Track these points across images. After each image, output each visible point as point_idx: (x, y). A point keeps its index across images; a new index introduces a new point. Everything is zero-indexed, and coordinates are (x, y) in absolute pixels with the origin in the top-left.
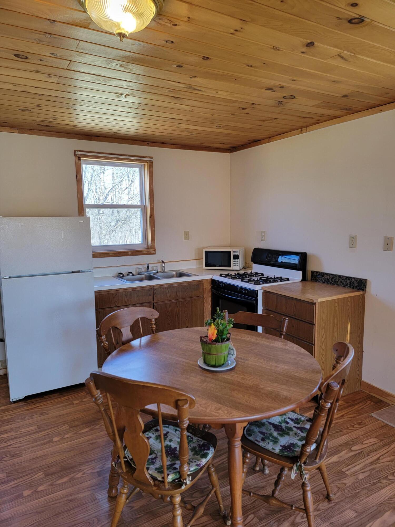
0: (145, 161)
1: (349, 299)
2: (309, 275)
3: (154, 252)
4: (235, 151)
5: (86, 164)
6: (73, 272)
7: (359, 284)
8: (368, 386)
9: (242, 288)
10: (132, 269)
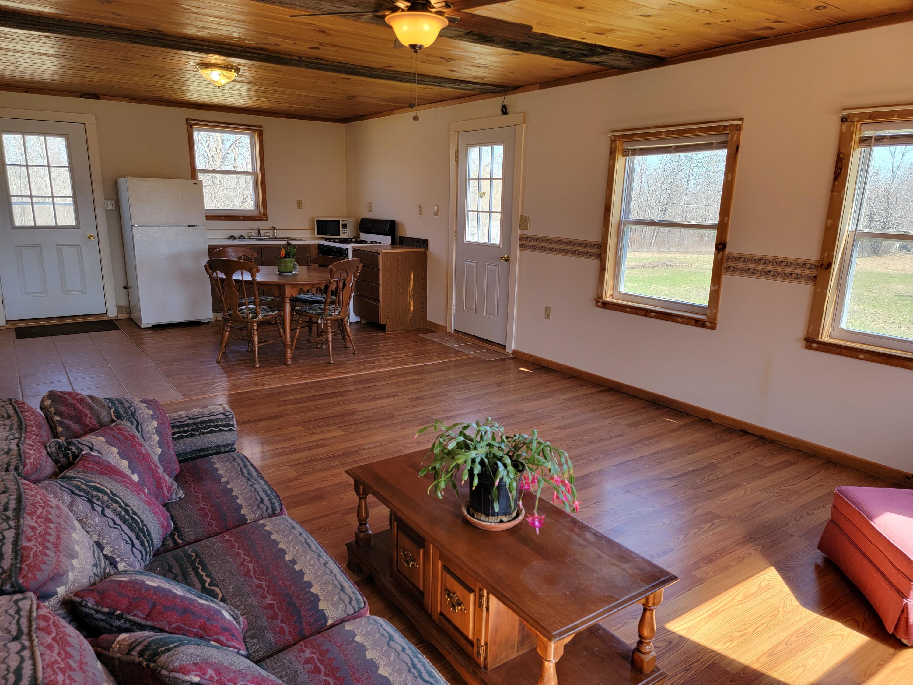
0: (256, 130)
1: (411, 254)
2: (397, 240)
3: (265, 219)
4: (347, 122)
5: (199, 130)
6: (189, 226)
7: (423, 243)
8: (430, 323)
9: (337, 248)
10: (244, 233)
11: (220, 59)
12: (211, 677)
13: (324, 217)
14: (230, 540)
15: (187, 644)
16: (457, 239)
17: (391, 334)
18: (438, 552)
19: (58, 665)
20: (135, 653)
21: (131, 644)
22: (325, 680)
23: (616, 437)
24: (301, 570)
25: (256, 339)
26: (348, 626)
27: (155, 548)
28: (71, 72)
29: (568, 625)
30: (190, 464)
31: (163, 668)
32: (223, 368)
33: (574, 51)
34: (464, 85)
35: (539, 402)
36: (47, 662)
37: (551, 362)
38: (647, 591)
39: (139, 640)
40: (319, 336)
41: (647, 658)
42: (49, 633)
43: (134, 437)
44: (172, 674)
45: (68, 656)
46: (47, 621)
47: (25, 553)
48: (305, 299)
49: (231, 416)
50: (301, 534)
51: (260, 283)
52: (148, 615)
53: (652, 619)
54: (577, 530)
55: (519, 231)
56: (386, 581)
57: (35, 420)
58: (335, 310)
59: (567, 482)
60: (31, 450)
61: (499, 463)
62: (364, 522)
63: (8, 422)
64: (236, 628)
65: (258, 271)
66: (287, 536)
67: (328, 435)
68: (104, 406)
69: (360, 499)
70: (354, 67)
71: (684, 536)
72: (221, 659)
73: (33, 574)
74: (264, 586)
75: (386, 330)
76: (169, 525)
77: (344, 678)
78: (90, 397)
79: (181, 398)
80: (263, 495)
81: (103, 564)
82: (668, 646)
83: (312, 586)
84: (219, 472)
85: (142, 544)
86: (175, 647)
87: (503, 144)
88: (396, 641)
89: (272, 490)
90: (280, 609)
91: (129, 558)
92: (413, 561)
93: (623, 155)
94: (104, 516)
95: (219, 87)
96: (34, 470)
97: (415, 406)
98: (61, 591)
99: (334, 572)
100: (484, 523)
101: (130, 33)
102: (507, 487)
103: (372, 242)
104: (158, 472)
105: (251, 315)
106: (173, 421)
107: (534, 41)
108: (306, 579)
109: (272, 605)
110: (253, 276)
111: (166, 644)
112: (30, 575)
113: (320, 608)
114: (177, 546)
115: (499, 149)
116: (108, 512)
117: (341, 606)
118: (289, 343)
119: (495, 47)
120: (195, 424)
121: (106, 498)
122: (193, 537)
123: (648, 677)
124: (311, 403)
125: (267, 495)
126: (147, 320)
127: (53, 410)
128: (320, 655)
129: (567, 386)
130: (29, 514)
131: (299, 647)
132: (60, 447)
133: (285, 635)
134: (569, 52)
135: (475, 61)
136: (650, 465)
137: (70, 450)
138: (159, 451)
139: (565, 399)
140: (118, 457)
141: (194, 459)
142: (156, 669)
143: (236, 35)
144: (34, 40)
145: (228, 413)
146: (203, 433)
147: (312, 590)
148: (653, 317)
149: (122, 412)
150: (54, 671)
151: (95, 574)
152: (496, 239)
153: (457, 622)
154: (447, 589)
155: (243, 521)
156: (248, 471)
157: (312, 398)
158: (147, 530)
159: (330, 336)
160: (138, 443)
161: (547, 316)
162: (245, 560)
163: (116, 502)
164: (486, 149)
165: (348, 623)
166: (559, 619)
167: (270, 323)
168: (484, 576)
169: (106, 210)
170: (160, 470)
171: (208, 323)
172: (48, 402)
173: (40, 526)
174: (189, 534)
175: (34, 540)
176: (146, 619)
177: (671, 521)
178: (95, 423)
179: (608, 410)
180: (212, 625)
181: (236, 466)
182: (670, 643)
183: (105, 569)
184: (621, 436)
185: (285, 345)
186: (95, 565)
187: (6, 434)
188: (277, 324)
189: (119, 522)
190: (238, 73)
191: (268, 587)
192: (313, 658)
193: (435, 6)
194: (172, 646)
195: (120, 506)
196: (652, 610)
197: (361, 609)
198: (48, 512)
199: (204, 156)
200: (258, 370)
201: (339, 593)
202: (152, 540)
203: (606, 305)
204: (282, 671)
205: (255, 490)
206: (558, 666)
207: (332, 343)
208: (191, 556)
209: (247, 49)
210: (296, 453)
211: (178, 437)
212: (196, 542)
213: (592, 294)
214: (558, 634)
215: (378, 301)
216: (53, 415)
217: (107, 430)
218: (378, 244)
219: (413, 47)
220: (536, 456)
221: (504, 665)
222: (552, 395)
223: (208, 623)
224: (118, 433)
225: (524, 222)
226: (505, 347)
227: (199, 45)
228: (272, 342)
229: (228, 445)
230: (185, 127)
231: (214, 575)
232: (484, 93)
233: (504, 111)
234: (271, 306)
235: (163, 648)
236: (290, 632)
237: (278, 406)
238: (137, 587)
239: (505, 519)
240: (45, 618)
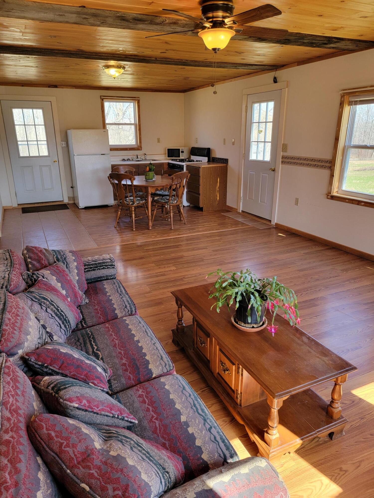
0: (136, 100)
1: (219, 167)
2: (211, 159)
3: (141, 149)
4: (185, 92)
5: (108, 102)
6: (102, 154)
7: (225, 161)
8: (229, 207)
9: (178, 165)
10: (130, 158)
11: (115, 63)
12: (85, 404)
13: (171, 147)
14: (108, 327)
15: (75, 386)
16: (245, 158)
17: (206, 213)
18: (217, 342)
19: (11, 393)
20: (50, 388)
21: (49, 383)
22: (147, 407)
23: (333, 277)
24: (142, 346)
25: (134, 215)
26: (162, 380)
27: (72, 328)
28: (42, 75)
29: (285, 390)
30: (93, 285)
31: (61, 398)
32: (117, 230)
33: (318, 41)
34: (250, 67)
35: (288, 254)
36: (6, 391)
37: (298, 231)
38: (337, 374)
39: (53, 381)
40: (166, 214)
41: (336, 411)
42: (9, 375)
43: (64, 271)
44: (65, 402)
45: (17, 388)
46: (9, 369)
47: (4, 332)
48: (160, 194)
49: (113, 260)
50: (143, 326)
51: (135, 186)
52: (60, 367)
53: (340, 390)
54: (298, 335)
55: (281, 152)
56: (191, 352)
57: (18, 261)
58: (175, 200)
59: (293, 308)
60: (14, 277)
61: (252, 296)
62: (180, 320)
63: (6, 262)
64: (103, 377)
65: (134, 179)
66: (136, 327)
67: (167, 269)
68: (51, 254)
69: (179, 307)
70: (186, 61)
71: (370, 339)
72: (91, 395)
73: (6, 344)
74: (122, 353)
75: (203, 210)
76: (79, 317)
77: (157, 408)
78: (45, 249)
79: (96, 246)
80: (127, 304)
81: (44, 337)
82: (352, 403)
83: (146, 355)
84: (106, 290)
85: (65, 326)
86: (68, 387)
87: (274, 101)
88: (187, 390)
89: (132, 301)
90: (129, 366)
91: (59, 334)
92: (204, 344)
93: (349, 105)
94: (47, 312)
95: (114, 78)
96: (15, 288)
97: (216, 255)
98: (20, 352)
99: (158, 349)
100: (243, 328)
101: (67, 52)
102: (256, 309)
103: (197, 161)
104: (75, 289)
105: (131, 203)
106: (85, 262)
107: (292, 38)
108: (143, 351)
109: (126, 364)
110: (132, 182)
111: (65, 385)
112: (5, 344)
113: (150, 368)
114: (83, 328)
115: (271, 105)
116: (49, 310)
117: (160, 368)
118: (150, 218)
119: (268, 43)
120: (95, 264)
121: (48, 303)
122: (91, 324)
123: (336, 421)
124: (161, 251)
125: (129, 304)
126: (82, 205)
127: (27, 256)
128: (147, 394)
129: (307, 245)
130: (8, 312)
131: (137, 388)
132: (29, 276)
133: (131, 380)
134: (314, 42)
135: (256, 52)
136: (353, 295)
137: (33, 277)
138: (77, 278)
139: (304, 253)
140: (56, 282)
141: (95, 282)
142: (58, 398)
143: (121, 49)
144: (22, 59)
145: (112, 259)
146: (100, 269)
147: (146, 358)
148: (363, 205)
149: (59, 258)
150: (8, 396)
151: (39, 343)
152: (268, 158)
153: (227, 379)
154: (221, 361)
155: (116, 317)
156: (121, 290)
157: (161, 249)
158: (68, 320)
159: (172, 214)
160: (66, 274)
161: (297, 203)
162: (114, 338)
163: (53, 305)
164: (264, 105)
165: (163, 377)
166: (280, 386)
167: (142, 207)
168: (241, 358)
169: (62, 147)
170: (77, 288)
171: (112, 206)
172: (25, 252)
173: (13, 318)
174: (90, 323)
175: (9, 326)
176: (59, 369)
177: (363, 330)
178: (47, 263)
179: (331, 261)
180: (91, 375)
181: (115, 287)
182: (353, 402)
183: (45, 339)
184: (337, 276)
185: (148, 219)
186: (40, 338)
187: (4, 268)
188: (144, 207)
189: (54, 315)
190: (124, 70)
191: (125, 354)
192: (142, 395)
193: (227, 23)
194: (67, 386)
195: (55, 307)
196: (340, 385)
197: (171, 370)
198: (18, 311)
199: (114, 113)
200: (134, 232)
201: (160, 360)
202: (70, 324)
203: (333, 198)
204: (127, 399)
205: (123, 301)
206: (280, 411)
207: (173, 218)
208: (89, 334)
209: (127, 56)
210: (150, 278)
211: (87, 271)
212: (92, 326)
213: (325, 191)
214: (279, 395)
215: (199, 194)
216: (27, 258)
217: (51, 267)
218: (200, 162)
219: (214, 49)
220: (274, 292)
221: (251, 405)
222: (296, 250)
223: (89, 373)
224: (57, 269)
225: (285, 148)
226: (270, 221)
227: (102, 56)
228: (141, 217)
229: (112, 276)
230: (100, 100)
231: (99, 345)
232: (263, 71)
233: (275, 80)
234: (142, 198)
235: (63, 387)
236: (133, 379)
237: (143, 252)
238: (56, 353)
239: (255, 326)
240: (8, 367)
